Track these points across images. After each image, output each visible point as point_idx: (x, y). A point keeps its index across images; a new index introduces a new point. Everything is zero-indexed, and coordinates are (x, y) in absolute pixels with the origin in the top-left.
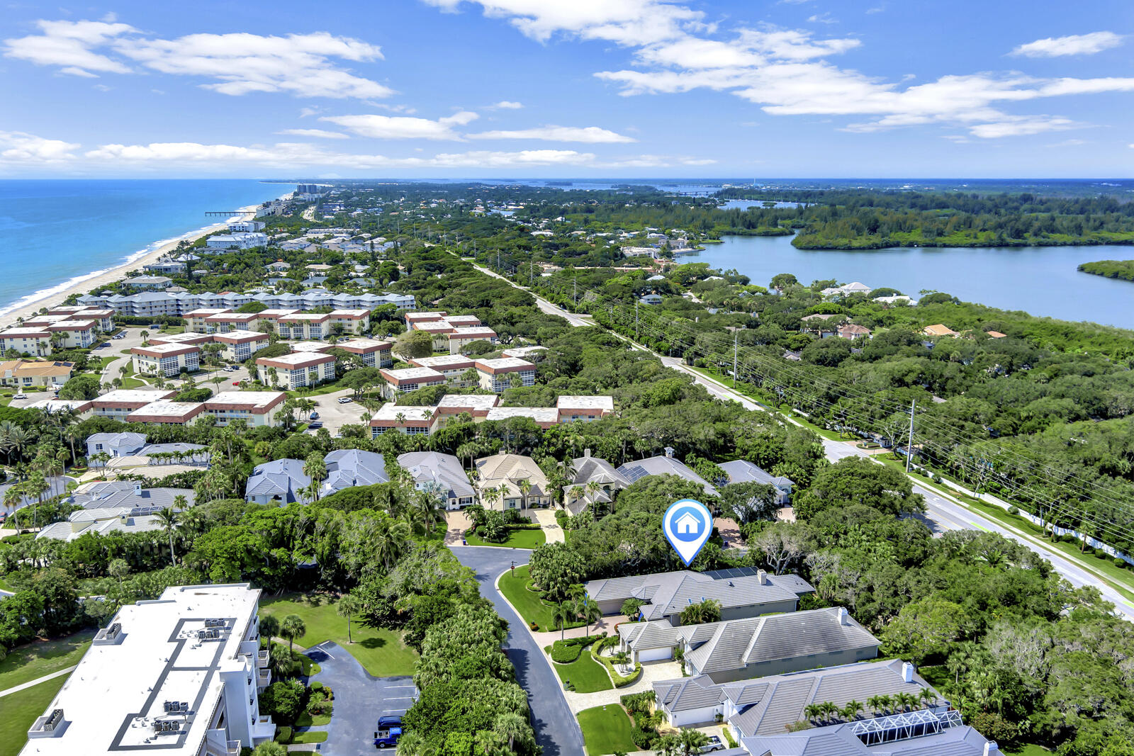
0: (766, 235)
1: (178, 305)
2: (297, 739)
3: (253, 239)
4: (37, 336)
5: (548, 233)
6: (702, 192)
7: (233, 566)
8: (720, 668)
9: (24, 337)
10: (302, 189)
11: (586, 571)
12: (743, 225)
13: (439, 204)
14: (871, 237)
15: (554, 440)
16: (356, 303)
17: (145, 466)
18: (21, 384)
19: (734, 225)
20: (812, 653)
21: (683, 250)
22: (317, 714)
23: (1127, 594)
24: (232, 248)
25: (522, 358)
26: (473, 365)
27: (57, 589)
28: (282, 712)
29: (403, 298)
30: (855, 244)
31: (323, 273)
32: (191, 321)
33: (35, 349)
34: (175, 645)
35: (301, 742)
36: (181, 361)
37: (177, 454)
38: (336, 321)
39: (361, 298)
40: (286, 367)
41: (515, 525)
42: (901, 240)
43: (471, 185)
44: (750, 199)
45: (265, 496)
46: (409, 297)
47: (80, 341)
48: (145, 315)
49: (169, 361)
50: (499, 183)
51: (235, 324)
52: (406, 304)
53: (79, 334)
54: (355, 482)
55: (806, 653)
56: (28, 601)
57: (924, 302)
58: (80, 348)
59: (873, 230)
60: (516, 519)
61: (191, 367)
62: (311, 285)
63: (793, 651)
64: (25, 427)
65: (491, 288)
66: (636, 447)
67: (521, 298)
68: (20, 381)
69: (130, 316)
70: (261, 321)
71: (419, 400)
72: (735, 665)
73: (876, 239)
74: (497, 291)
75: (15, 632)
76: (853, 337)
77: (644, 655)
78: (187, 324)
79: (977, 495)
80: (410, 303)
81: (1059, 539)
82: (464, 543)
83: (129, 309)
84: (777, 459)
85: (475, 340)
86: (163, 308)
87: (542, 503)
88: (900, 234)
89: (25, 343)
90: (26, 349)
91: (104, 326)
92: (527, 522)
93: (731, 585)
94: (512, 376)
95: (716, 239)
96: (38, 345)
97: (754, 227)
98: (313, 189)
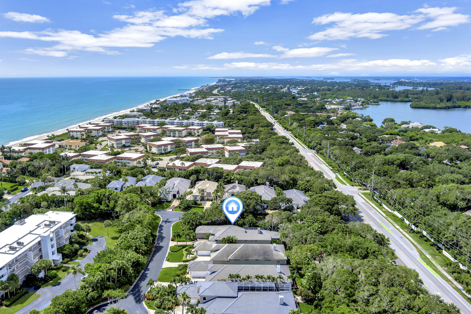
0: (402, 101)
1: (138, 123)
2: (69, 263)
3: (184, 100)
4: (81, 132)
5: (305, 99)
6: (388, 83)
7: (82, 208)
8: (218, 259)
9: (77, 132)
10: (220, 81)
11: (198, 222)
12: (392, 97)
13: (271, 87)
14: (447, 103)
15: (227, 177)
16: (201, 124)
17: (82, 175)
18: (68, 147)
19: (388, 97)
20: (256, 259)
21: (358, 107)
22: (80, 256)
23: (423, 256)
24: (175, 103)
25: (243, 147)
26: (223, 148)
27: (24, 209)
28: (65, 253)
29: (219, 123)
30: (438, 106)
31: (200, 113)
32: (138, 129)
33: (80, 136)
34: (37, 227)
35: (69, 264)
36: (123, 142)
37: (95, 172)
38: (189, 131)
39: (204, 122)
40: (155, 146)
41: (195, 206)
42: (461, 105)
43: (289, 79)
44: (408, 86)
45: (113, 188)
46: (222, 122)
47: (96, 134)
48: (126, 126)
49: (119, 142)
50: (303, 78)
51: (152, 130)
52: (220, 125)
53: (96, 132)
54: (146, 185)
55: (254, 258)
56: (13, 212)
57: (443, 132)
58: (96, 136)
59: (449, 100)
60: (196, 203)
61: (127, 145)
62: (195, 117)
63: (249, 257)
64: (52, 160)
65: (257, 120)
66: (258, 182)
67: (266, 124)
68: (68, 146)
69: (121, 126)
70: (162, 129)
71: (189, 159)
72: (225, 259)
73: (449, 104)
74: (258, 121)
75: (9, 222)
76: (397, 145)
77: (200, 252)
78: (137, 129)
79: (392, 212)
80: (222, 125)
81: (413, 231)
82: (173, 210)
83: (121, 124)
84: (309, 190)
85: (232, 139)
86: (133, 124)
87: (211, 199)
88: (463, 102)
89: (77, 134)
90: (77, 136)
91: (108, 129)
92: (200, 205)
93: (246, 232)
94: (235, 153)
95: (377, 103)
96: (81, 134)
97: (397, 98)
98: (224, 81)
